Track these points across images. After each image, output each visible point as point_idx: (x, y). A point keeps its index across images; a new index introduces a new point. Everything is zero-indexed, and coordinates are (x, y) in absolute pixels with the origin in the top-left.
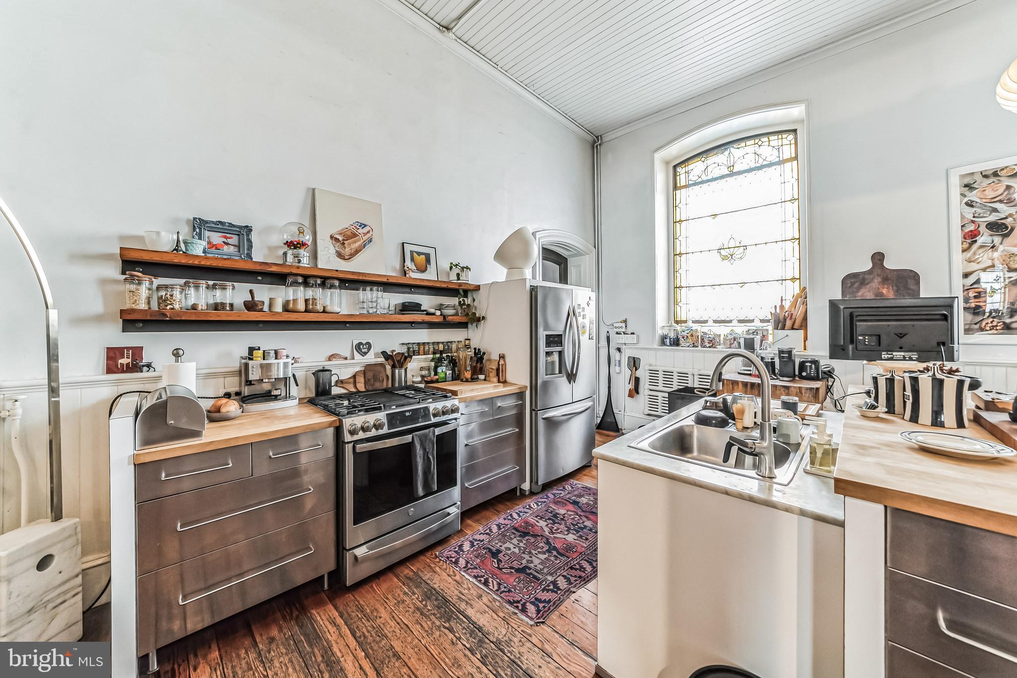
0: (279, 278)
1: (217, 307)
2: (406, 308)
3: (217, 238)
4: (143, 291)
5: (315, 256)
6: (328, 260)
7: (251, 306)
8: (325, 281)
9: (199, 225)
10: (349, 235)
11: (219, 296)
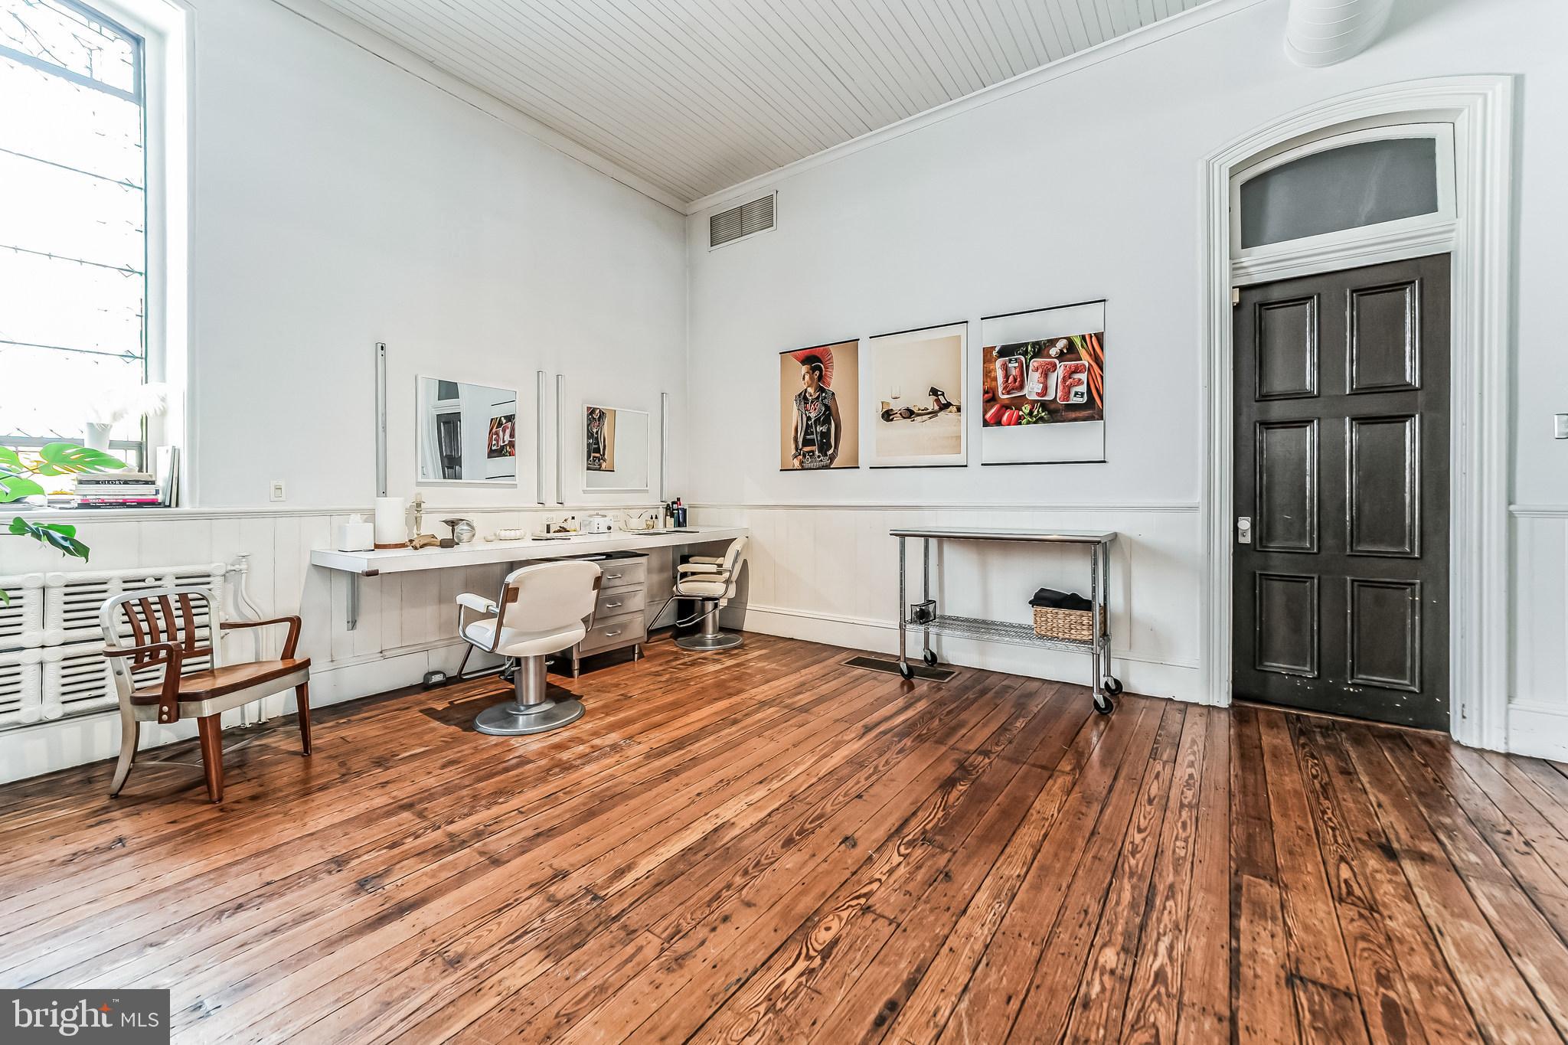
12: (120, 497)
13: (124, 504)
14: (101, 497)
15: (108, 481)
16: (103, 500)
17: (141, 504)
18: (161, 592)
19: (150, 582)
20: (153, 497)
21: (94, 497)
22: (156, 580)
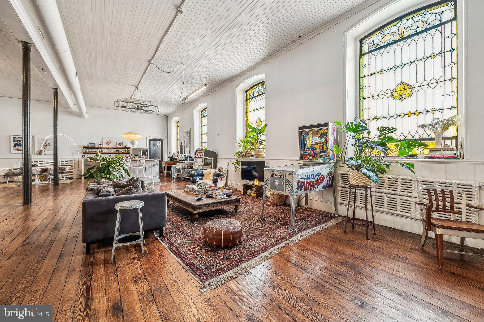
0: (98, 148)
1: (92, 151)
2: (117, 151)
3: (92, 144)
4: (85, 150)
5: (103, 145)
6: (105, 146)
7: (95, 151)
8: (104, 148)
9: (90, 143)
10: (108, 142)
11: (92, 150)
12: (442, 155)
13: (443, 158)
14: (436, 155)
15: (439, 150)
16: (437, 156)
17: (449, 158)
18: (451, 189)
19: (447, 184)
20: (454, 156)
21: (434, 155)
22: (450, 184)
